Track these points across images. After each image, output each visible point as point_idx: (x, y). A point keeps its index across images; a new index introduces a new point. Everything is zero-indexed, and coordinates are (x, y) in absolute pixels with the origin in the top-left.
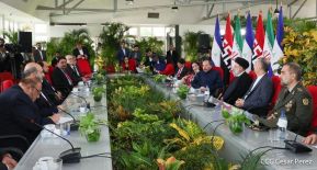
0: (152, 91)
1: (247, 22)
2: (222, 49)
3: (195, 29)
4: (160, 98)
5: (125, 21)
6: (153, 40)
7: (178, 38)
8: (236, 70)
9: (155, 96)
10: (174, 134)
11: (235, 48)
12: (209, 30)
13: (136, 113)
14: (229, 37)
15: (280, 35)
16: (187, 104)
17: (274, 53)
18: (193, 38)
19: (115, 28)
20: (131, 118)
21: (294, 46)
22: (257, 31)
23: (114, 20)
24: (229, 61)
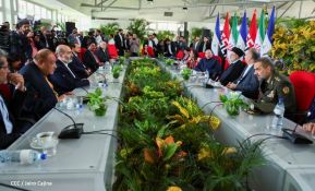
1: (243, 21)
2: (220, 41)
3: (200, 26)
7: (186, 32)
11: (231, 41)
12: (211, 26)
13: (146, 90)
15: (271, 31)
18: (198, 32)
19: (139, 23)
20: (140, 94)
21: (283, 40)
24: (226, 51)
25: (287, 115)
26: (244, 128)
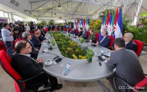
0: (62, 35)
1: (82, 19)
2: (76, 25)
3: (70, 21)
4: (64, 36)
5: (54, 19)
6: (61, 23)
7: (66, 23)
8: (79, 30)
9: (63, 36)
10: (69, 43)
11: (79, 25)
12: (73, 21)
13: (61, 39)
14: (78, 23)
15: (89, 23)
16: (70, 37)
17: (87, 27)
18: (70, 23)
19: (52, 21)
20: (59, 40)
21: (92, 25)
22: (84, 22)
23: (52, 19)
24: (78, 28)
25: (93, 42)
26: (84, 45)
